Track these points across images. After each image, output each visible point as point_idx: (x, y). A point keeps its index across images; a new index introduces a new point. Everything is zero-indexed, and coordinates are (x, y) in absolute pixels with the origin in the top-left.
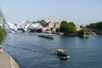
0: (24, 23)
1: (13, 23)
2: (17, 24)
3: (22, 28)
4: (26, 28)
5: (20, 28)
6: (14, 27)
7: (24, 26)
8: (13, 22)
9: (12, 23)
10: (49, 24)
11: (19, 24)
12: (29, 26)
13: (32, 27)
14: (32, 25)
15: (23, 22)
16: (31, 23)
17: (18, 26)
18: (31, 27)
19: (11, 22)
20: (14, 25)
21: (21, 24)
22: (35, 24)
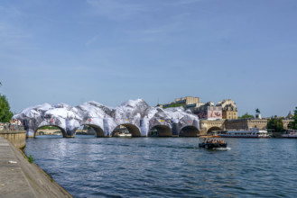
0: (139, 107)
1: (102, 107)
2: (114, 111)
3: (133, 123)
4: (146, 122)
5: (127, 122)
6: (105, 121)
7: (139, 115)
8: (99, 104)
9: (96, 105)
10: (209, 112)
11: (120, 111)
12: (156, 115)
14: (166, 111)
15: (133, 103)
16: (160, 108)
17: (118, 115)
18: (161, 118)
19: (91, 104)
20: (103, 112)
21: (128, 108)
22: (174, 111)
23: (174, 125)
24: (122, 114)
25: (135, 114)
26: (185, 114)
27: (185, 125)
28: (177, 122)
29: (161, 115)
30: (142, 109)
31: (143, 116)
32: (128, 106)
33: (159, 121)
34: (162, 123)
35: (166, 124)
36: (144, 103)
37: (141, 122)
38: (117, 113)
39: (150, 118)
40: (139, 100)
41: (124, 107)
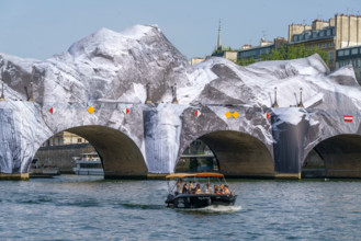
0: (139, 59)
2: (39, 75)
3: (117, 121)
4: (169, 119)
5: (90, 119)
7: (139, 93)
11: (64, 74)
12: (209, 91)
13: (251, 114)
14: (249, 77)
15: (115, 43)
16: (228, 61)
17: (55, 93)
18: (231, 105)
21: (96, 63)
22: (286, 75)
23: (282, 131)
24: (71, 89)
25: (125, 87)
26: (329, 86)
27: (326, 132)
28: (294, 118)
29: (230, 92)
30: (154, 68)
31: (154, 96)
32: (97, 54)
33: (223, 114)
34: (233, 122)
35: (249, 126)
36: (162, 41)
37: (148, 119)
38: (50, 81)
39: (184, 103)
40: (143, 31)
41: (80, 59)
